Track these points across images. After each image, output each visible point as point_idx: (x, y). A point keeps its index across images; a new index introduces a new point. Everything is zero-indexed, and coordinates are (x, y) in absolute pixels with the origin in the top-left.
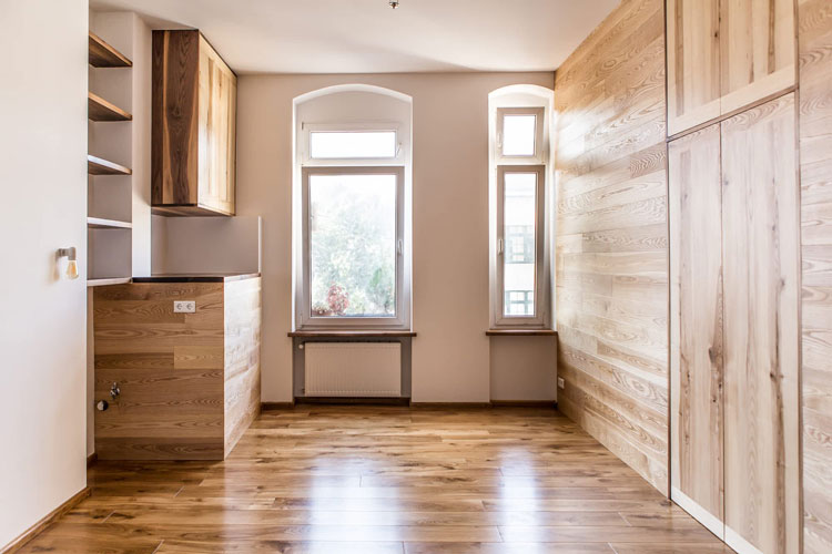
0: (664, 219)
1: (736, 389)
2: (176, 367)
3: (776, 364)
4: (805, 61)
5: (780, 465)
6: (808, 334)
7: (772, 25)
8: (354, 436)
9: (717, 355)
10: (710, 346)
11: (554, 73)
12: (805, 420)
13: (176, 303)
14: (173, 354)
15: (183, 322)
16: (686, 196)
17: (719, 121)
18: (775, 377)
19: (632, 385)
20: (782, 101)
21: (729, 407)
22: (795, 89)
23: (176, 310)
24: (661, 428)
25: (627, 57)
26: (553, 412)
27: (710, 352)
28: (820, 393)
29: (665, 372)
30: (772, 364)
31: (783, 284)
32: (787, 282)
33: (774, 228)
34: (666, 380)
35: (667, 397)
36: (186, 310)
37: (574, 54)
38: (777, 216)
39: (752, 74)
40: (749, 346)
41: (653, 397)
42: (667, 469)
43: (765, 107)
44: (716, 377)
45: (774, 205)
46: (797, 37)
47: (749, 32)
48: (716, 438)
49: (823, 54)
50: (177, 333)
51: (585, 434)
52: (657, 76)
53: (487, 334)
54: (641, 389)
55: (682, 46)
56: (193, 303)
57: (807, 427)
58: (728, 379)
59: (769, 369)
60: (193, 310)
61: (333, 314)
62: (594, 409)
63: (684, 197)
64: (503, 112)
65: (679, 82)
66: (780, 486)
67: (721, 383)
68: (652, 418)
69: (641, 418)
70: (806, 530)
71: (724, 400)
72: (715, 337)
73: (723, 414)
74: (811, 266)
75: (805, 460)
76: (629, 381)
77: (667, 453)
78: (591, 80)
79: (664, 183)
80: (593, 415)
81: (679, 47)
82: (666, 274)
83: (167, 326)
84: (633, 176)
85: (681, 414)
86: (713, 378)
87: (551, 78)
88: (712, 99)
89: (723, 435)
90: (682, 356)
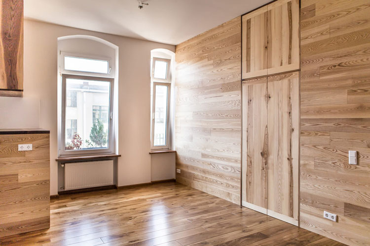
0: (240, 108)
1: (273, 165)
2: (19, 182)
3: (290, 155)
4: (303, 63)
5: (291, 186)
6: (303, 145)
7: (290, 49)
8: (105, 205)
9: (265, 154)
10: (261, 151)
11: (176, 46)
12: (301, 171)
13: (20, 146)
14: (17, 175)
15: (24, 156)
16: (251, 101)
17: (267, 76)
18: (290, 159)
19: (222, 168)
20: (294, 74)
21: (270, 171)
22: (299, 70)
23: (20, 149)
24: (237, 182)
25: (220, 47)
26: (173, 183)
27: (261, 153)
28: (307, 162)
29: (240, 162)
30: (288, 155)
31: (293, 130)
32: (295, 130)
33: (290, 113)
34: (240, 165)
35: (240, 170)
36: (27, 149)
37: (188, 40)
38: (291, 109)
39: (282, 63)
40: (279, 150)
41: (233, 171)
42: (240, 195)
43: (287, 75)
44: (264, 161)
45: (290, 106)
46: (300, 55)
47: (281, 49)
48: (264, 181)
49: (310, 62)
50: (20, 162)
51: (194, 189)
52: (237, 57)
53: (150, 153)
54: (227, 169)
55: (250, 48)
56: (31, 145)
57: (302, 173)
58: (270, 162)
59: (287, 157)
60: (31, 149)
61: (75, 149)
62: (199, 179)
63: (250, 101)
64: (156, 59)
65: (248, 61)
66: (291, 193)
67: (266, 163)
68: (232, 179)
69: (226, 179)
70: (301, 204)
71: (267, 168)
72: (264, 148)
73: (267, 173)
74: (304, 125)
75: (301, 183)
76: (220, 167)
77: (240, 190)
78: (199, 53)
79: (240, 95)
80: (199, 181)
81: (248, 49)
82: (240, 127)
83: (13, 159)
84: (223, 92)
85: (247, 175)
86: (263, 162)
87: (174, 48)
88: (264, 69)
89: (267, 181)
90: (248, 156)
